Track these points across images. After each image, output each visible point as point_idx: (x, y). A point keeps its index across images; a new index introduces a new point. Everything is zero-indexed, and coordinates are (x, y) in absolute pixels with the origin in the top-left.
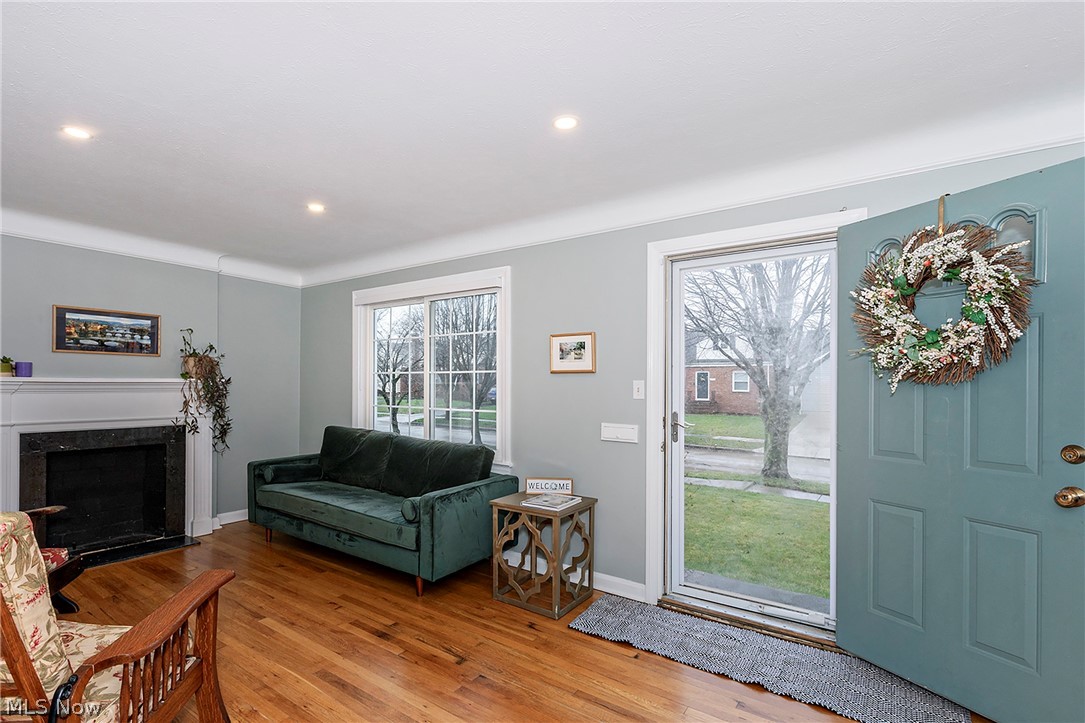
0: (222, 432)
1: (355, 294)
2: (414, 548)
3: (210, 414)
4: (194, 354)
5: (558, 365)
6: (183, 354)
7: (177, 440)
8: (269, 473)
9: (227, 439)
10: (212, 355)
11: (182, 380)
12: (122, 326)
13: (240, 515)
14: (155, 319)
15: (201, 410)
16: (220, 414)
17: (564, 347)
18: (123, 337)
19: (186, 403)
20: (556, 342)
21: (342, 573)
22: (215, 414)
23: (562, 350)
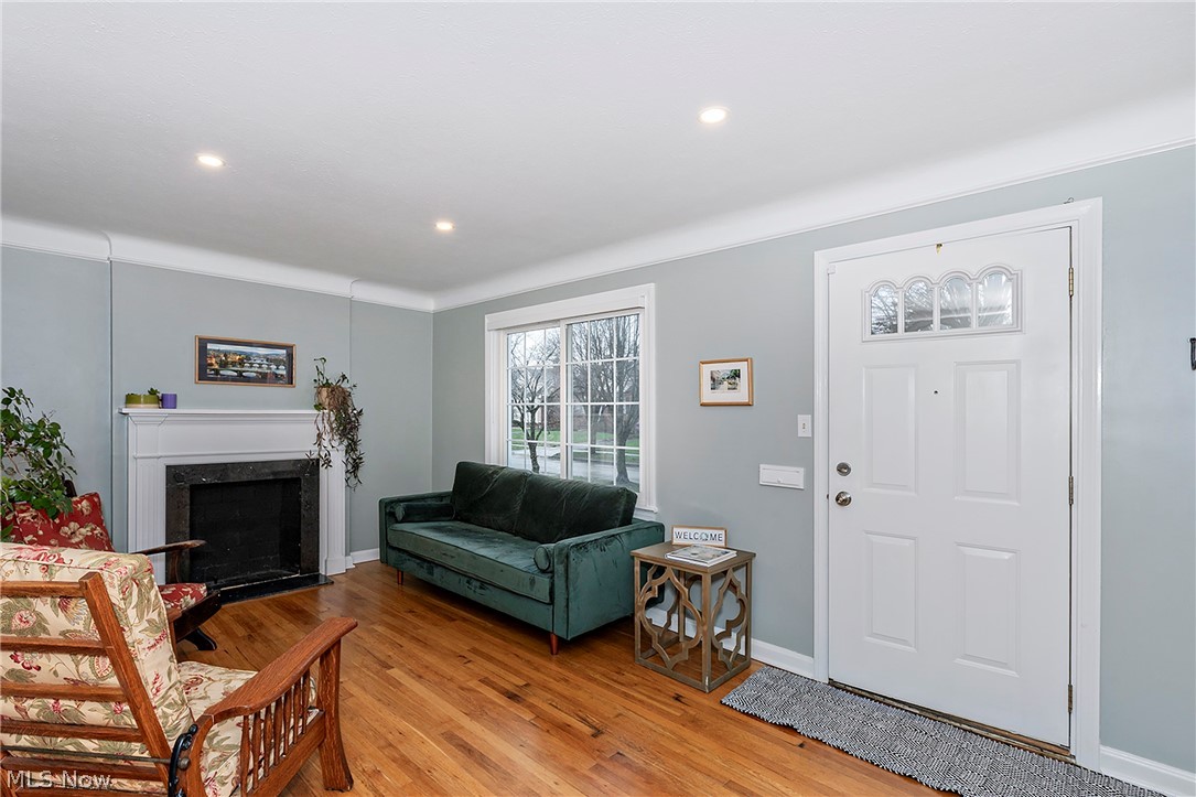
0: (355, 466)
1: (488, 319)
2: (548, 601)
3: (343, 447)
4: (328, 385)
5: (709, 396)
6: (317, 385)
7: (312, 474)
8: (400, 511)
9: (360, 473)
10: (344, 385)
11: (316, 412)
12: (259, 356)
13: (371, 555)
14: (289, 348)
15: (334, 443)
16: (352, 447)
17: (715, 376)
18: (260, 367)
19: (319, 436)
20: (707, 370)
21: (473, 623)
22: (347, 446)
23: (713, 379)
